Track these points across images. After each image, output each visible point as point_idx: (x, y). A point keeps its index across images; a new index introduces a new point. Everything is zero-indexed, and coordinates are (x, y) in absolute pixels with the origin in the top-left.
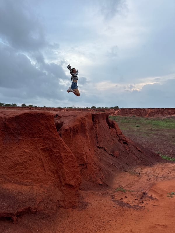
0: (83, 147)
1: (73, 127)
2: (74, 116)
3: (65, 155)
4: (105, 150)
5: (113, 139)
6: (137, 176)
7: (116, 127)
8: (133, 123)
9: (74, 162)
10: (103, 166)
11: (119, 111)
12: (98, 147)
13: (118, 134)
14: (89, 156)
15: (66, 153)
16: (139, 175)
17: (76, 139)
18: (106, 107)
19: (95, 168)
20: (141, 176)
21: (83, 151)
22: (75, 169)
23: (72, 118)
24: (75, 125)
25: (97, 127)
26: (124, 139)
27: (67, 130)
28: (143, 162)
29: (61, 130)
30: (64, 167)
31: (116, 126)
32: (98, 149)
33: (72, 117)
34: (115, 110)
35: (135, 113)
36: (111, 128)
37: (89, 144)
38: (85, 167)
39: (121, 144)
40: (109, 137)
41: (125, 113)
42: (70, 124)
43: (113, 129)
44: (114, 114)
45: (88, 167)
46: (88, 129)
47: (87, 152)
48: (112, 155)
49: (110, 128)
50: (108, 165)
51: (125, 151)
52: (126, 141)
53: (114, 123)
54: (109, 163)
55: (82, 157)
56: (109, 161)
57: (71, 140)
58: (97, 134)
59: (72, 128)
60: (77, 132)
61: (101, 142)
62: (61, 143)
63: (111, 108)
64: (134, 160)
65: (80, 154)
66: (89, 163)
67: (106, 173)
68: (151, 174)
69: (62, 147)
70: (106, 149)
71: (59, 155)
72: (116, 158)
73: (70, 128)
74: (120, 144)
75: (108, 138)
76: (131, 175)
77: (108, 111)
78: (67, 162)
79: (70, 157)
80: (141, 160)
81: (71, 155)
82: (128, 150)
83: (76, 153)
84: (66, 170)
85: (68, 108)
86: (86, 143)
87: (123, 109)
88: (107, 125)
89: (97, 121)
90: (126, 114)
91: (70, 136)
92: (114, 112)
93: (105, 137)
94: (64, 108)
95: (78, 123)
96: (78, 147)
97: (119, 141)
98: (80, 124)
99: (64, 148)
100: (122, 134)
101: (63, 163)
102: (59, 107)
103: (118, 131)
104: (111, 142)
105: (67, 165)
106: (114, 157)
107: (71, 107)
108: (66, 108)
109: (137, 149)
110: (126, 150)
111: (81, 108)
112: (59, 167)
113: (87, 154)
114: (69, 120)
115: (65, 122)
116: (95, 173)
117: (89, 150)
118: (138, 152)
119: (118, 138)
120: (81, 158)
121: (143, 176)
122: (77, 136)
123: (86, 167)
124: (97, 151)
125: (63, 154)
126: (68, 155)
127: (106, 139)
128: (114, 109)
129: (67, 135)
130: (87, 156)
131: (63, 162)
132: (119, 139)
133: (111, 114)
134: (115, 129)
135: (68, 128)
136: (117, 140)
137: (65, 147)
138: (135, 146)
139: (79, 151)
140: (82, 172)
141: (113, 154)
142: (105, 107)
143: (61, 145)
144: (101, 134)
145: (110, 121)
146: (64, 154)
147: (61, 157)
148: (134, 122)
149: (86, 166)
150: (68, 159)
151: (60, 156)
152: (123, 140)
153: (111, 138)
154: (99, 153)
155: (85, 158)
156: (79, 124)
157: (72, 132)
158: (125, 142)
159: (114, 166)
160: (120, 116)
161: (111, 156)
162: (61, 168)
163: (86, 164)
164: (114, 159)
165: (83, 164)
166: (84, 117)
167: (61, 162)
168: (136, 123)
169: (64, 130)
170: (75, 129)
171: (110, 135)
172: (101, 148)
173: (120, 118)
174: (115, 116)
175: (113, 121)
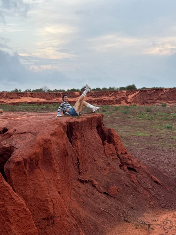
0: (48, 190)
1: (30, 158)
2: (33, 134)
3: (13, 210)
4: (94, 186)
5: (109, 165)
6: (146, 230)
7: (116, 141)
8: (162, 119)
9: (28, 219)
10: (87, 216)
11: (135, 96)
12: (81, 181)
13: (119, 153)
14: (58, 203)
15: (15, 205)
16: (149, 228)
17: (35, 177)
18: (110, 88)
19: (69, 223)
20: (153, 229)
21: (47, 197)
22: (29, 231)
23: (29, 137)
24: (34, 154)
25: (79, 144)
26: (129, 162)
27: (19, 163)
28: (160, 202)
29: (9, 162)
30: (12, 228)
31: (115, 139)
32: (81, 185)
33: (30, 135)
34: (128, 93)
35: (167, 98)
36: (106, 143)
37: (58, 183)
38: (51, 222)
39: (123, 172)
40: (101, 160)
41: (148, 98)
42: (24, 153)
43: (111, 144)
44: (126, 102)
45: (55, 222)
46: (57, 155)
47: (54, 197)
48: (105, 193)
49: (104, 144)
50: (96, 212)
51: (130, 184)
52: (133, 165)
53: (112, 134)
54: (98, 208)
55: (45, 206)
56: (99, 204)
57: (27, 179)
58: (79, 157)
59: (28, 160)
60: (37, 165)
61: (86, 171)
62: (7, 190)
63: (122, 89)
64: (145, 200)
65: (42, 201)
66: (59, 215)
67: (92, 227)
68: (170, 225)
69: (9, 197)
70: (96, 183)
71: (4, 209)
72: (113, 198)
73: (23, 159)
74: (121, 171)
75: (101, 163)
76: (136, 228)
77: (115, 95)
78: (17, 220)
79: (22, 212)
80: (157, 199)
81: (23, 209)
82: (135, 181)
83: (36, 200)
84: (15, 231)
85: (34, 91)
86: (52, 181)
87: (144, 91)
88: (99, 138)
89: (78, 134)
90: (150, 100)
91: (25, 173)
92: (126, 96)
93: (95, 160)
94: (26, 91)
95: (37, 149)
96: (38, 190)
97: (120, 166)
98: (42, 150)
99: (12, 199)
100: (126, 153)
101: (11, 223)
102: (16, 90)
103: (118, 149)
104: (105, 169)
105: (18, 225)
106: (108, 196)
107: (41, 90)
108: (30, 91)
109: (152, 178)
110: (133, 182)
111: (60, 91)
112: (5, 229)
113: (54, 201)
114: (24, 142)
115: (17, 146)
116: (68, 230)
117: (59, 192)
118: (154, 184)
119: (119, 162)
120: (44, 208)
121: (156, 229)
122: (38, 170)
123: (53, 223)
124: (77, 189)
125: (10, 208)
126: (19, 209)
127: (96, 164)
128: (125, 91)
129: (20, 171)
130: (54, 204)
131: (11, 221)
132: (121, 162)
133: (120, 101)
134: (114, 145)
135: (21, 159)
136: (115, 165)
137: (13, 196)
138: (149, 174)
139: (40, 197)
140: (47, 231)
141: (107, 192)
142: (108, 88)
143: (7, 194)
144: (86, 157)
145: (105, 130)
146: (12, 207)
147: (7, 213)
148: (163, 117)
149: (53, 221)
150: (18, 215)
151: (6, 211)
152: (127, 164)
153: (105, 163)
154: (81, 193)
155: (50, 207)
156: (39, 150)
157: (28, 165)
158: (131, 167)
159: (106, 214)
160: (138, 105)
161: (104, 195)
162: (8, 230)
163: (52, 217)
164: (108, 200)
165: (48, 218)
166: (49, 137)
167: (8, 220)
168: (166, 119)
169: (14, 162)
170: (32, 161)
171: (104, 156)
172: (86, 182)
173: (137, 111)
174: (128, 105)
175: (110, 130)
